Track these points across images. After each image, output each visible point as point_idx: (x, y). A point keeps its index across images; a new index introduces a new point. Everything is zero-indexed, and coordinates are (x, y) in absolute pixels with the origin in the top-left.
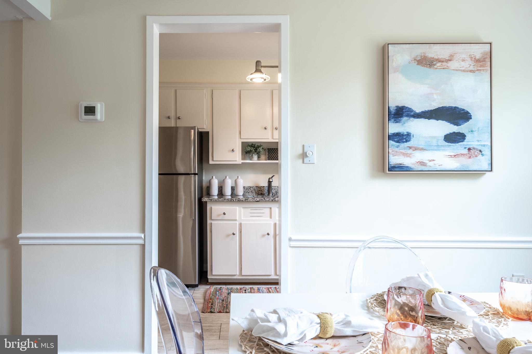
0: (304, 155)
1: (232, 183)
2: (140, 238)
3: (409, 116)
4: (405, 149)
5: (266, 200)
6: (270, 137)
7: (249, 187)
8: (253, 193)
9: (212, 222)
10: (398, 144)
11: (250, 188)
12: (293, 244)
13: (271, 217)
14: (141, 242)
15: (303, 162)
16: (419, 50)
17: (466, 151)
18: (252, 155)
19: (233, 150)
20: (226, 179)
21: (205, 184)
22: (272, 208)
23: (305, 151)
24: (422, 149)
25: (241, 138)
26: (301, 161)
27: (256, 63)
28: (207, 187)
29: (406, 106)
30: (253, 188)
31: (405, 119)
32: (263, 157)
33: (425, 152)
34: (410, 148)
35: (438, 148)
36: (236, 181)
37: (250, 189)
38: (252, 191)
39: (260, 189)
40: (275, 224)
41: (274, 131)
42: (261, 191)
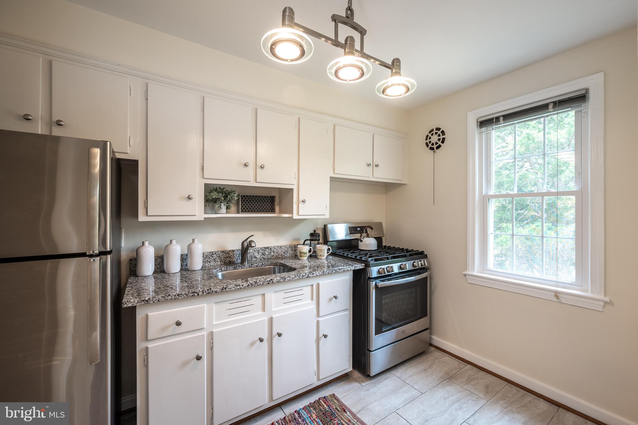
1: (182, 251)
5: (259, 284)
6: (252, 178)
7: (210, 252)
8: (217, 262)
9: (149, 346)
11: (213, 254)
13: (264, 310)
18: (220, 205)
19: (189, 198)
20: (171, 245)
21: (124, 255)
22: (266, 295)
25: (203, 178)
28: (131, 260)
30: (217, 254)
32: (233, 208)
36: (189, 247)
37: (213, 257)
38: (215, 258)
39: (228, 255)
40: (271, 319)
41: (259, 170)
42: (229, 257)
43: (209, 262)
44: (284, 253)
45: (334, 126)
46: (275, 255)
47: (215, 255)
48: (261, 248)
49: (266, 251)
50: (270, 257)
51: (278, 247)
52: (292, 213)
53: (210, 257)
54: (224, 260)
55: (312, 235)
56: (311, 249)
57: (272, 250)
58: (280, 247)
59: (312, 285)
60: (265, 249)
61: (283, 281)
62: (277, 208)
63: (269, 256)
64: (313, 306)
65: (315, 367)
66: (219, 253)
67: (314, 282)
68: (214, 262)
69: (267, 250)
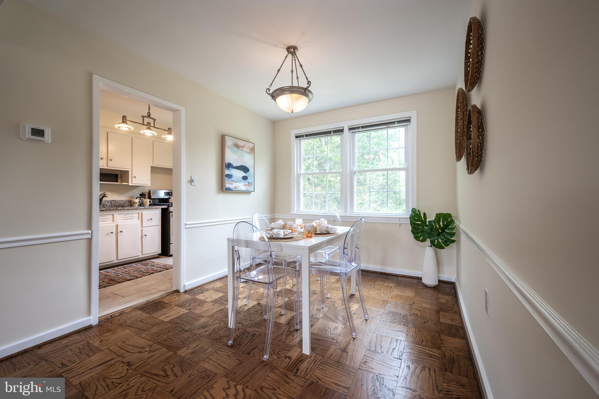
0: (192, 181)
2: (89, 233)
3: (232, 167)
4: (230, 181)
10: (228, 179)
12: (187, 226)
13: (113, 221)
14: (89, 236)
15: (191, 185)
16: (236, 141)
17: (248, 184)
22: (114, 215)
23: (192, 179)
24: (236, 182)
26: (190, 184)
27: (123, 117)
29: (231, 163)
31: (231, 168)
33: (237, 183)
34: (232, 181)
35: (240, 182)
40: (117, 226)
41: (109, 161)
44: (124, 204)
45: (153, 142)
46: (118, 205)
52: (128, 183)
55: (141, 195)
56: (140, 201)
57: (117, 202)
59: (139, 213)
60: (112, 201)
62: (119, 180)
63: (114, 205)
64: (139, 222)
65: (140, 249)
67: (140, 212)
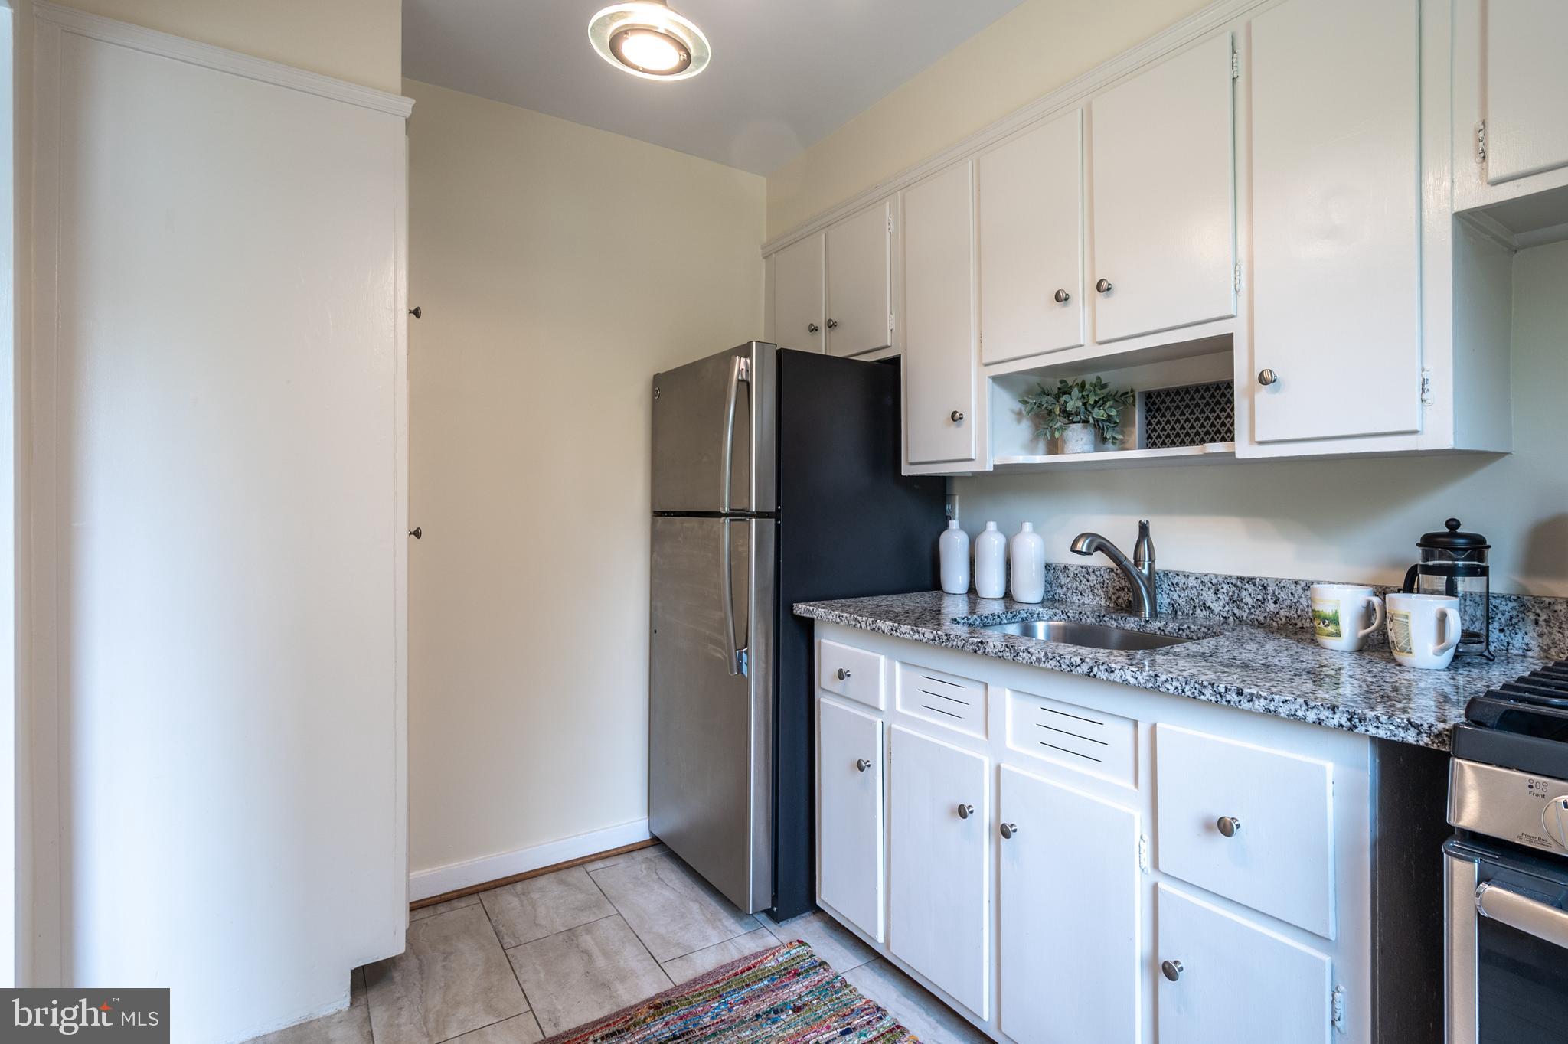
7: (1084, 570)
8: (1098, 598)
11: (1088, 573)
22: (989, 689)
25: (982, 363)
30: (1098, 573)
38: (1093, 588)
41: (1100, 301)
42: (1126, 590)
43: (1081, 594)
46: (1282, 613)
47: (1092, 577)
48: (1227, 579)
49: (1244, 593)
50: (1261, 618)
51: (1296, 582)
53: (1082, 578)
54: (1114, 594)
57: (1270, 592)
58: (1303, 584)
60: (1239, 583)
61: (1010, 658)
63: (1258, 612)
66: (1102, 573)
68: (1091, 597)
69: (1250, 588)
